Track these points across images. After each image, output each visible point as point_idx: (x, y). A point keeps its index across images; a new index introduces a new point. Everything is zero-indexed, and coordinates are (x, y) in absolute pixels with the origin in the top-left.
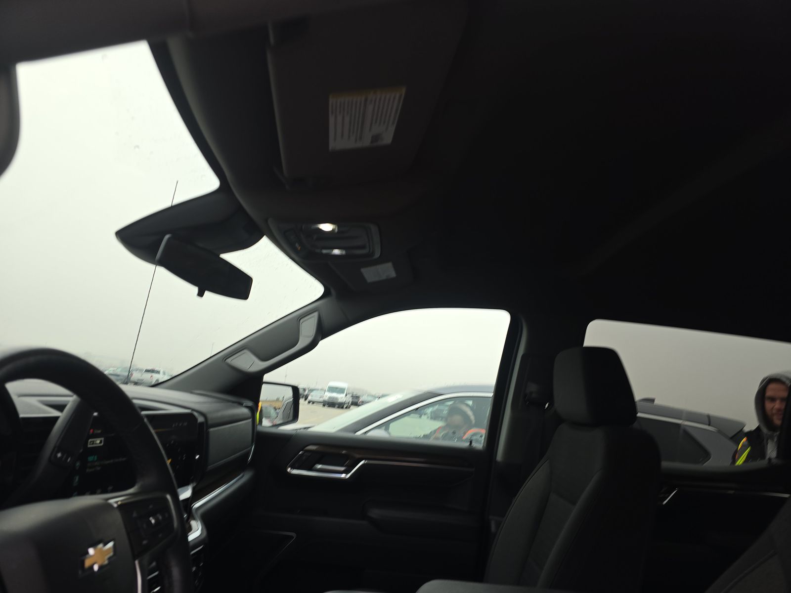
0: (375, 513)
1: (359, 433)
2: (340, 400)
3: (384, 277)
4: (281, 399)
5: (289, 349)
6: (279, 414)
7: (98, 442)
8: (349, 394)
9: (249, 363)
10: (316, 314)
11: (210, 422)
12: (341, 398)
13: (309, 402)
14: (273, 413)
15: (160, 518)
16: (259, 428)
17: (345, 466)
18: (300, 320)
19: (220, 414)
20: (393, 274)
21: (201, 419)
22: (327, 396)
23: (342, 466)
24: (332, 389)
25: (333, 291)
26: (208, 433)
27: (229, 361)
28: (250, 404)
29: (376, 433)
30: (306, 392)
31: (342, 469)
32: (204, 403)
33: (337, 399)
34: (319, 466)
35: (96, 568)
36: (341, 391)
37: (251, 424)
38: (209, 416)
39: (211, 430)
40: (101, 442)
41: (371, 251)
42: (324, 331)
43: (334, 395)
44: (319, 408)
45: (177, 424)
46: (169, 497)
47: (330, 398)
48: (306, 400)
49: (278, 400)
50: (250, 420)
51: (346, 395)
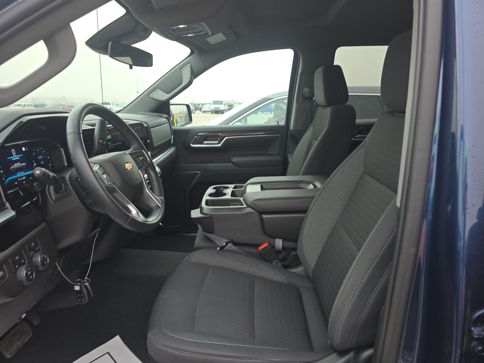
0: (235, 159)
1: (230, 124)
2: (221, 109)
3: (220, 41)
4: (182, 112)
5: (179, 86)
6: (183, 120)
7: (109, 137)
8: (226, 104)
9: (161, 96)
10: (189, 65)
11: (150, 126)
12: (222, 107)
13: (203, 112)
14: (179, 119)
15: (143, 158)
16: (173, 127)
17: (218, 141)
18: (181, 69)
19: (153, 122)
20: (224, 38)
21: (146, 125)
22: (213, 107)
23: (216, 141)
24: (215, 102)
25: (195, 51)
26: (150, 131)
27: (150, 95)
28: (166, 116)
29: (237, 124)
30: (200, 106)
31: (217, 142)
32: (145, 118)
33: (219, 108)
34: (206, 142)
35: (129, 169)
36: (221, 103)
37: (169, 126)
38: (149, 123)
39: (151, 129)
40: (110, 137)
41: (207, 32)
42: (195, 74)
43: (217, 106)
44: (209, 115)
45: (136, 128)
46: (143, 151)
47: (215, 108)
48: (200, 111)
49: (180, 112)
50: (168, 124)
51: (224, 106)
